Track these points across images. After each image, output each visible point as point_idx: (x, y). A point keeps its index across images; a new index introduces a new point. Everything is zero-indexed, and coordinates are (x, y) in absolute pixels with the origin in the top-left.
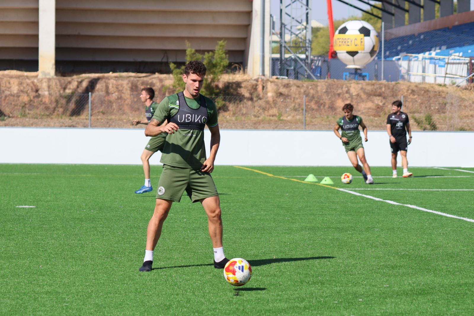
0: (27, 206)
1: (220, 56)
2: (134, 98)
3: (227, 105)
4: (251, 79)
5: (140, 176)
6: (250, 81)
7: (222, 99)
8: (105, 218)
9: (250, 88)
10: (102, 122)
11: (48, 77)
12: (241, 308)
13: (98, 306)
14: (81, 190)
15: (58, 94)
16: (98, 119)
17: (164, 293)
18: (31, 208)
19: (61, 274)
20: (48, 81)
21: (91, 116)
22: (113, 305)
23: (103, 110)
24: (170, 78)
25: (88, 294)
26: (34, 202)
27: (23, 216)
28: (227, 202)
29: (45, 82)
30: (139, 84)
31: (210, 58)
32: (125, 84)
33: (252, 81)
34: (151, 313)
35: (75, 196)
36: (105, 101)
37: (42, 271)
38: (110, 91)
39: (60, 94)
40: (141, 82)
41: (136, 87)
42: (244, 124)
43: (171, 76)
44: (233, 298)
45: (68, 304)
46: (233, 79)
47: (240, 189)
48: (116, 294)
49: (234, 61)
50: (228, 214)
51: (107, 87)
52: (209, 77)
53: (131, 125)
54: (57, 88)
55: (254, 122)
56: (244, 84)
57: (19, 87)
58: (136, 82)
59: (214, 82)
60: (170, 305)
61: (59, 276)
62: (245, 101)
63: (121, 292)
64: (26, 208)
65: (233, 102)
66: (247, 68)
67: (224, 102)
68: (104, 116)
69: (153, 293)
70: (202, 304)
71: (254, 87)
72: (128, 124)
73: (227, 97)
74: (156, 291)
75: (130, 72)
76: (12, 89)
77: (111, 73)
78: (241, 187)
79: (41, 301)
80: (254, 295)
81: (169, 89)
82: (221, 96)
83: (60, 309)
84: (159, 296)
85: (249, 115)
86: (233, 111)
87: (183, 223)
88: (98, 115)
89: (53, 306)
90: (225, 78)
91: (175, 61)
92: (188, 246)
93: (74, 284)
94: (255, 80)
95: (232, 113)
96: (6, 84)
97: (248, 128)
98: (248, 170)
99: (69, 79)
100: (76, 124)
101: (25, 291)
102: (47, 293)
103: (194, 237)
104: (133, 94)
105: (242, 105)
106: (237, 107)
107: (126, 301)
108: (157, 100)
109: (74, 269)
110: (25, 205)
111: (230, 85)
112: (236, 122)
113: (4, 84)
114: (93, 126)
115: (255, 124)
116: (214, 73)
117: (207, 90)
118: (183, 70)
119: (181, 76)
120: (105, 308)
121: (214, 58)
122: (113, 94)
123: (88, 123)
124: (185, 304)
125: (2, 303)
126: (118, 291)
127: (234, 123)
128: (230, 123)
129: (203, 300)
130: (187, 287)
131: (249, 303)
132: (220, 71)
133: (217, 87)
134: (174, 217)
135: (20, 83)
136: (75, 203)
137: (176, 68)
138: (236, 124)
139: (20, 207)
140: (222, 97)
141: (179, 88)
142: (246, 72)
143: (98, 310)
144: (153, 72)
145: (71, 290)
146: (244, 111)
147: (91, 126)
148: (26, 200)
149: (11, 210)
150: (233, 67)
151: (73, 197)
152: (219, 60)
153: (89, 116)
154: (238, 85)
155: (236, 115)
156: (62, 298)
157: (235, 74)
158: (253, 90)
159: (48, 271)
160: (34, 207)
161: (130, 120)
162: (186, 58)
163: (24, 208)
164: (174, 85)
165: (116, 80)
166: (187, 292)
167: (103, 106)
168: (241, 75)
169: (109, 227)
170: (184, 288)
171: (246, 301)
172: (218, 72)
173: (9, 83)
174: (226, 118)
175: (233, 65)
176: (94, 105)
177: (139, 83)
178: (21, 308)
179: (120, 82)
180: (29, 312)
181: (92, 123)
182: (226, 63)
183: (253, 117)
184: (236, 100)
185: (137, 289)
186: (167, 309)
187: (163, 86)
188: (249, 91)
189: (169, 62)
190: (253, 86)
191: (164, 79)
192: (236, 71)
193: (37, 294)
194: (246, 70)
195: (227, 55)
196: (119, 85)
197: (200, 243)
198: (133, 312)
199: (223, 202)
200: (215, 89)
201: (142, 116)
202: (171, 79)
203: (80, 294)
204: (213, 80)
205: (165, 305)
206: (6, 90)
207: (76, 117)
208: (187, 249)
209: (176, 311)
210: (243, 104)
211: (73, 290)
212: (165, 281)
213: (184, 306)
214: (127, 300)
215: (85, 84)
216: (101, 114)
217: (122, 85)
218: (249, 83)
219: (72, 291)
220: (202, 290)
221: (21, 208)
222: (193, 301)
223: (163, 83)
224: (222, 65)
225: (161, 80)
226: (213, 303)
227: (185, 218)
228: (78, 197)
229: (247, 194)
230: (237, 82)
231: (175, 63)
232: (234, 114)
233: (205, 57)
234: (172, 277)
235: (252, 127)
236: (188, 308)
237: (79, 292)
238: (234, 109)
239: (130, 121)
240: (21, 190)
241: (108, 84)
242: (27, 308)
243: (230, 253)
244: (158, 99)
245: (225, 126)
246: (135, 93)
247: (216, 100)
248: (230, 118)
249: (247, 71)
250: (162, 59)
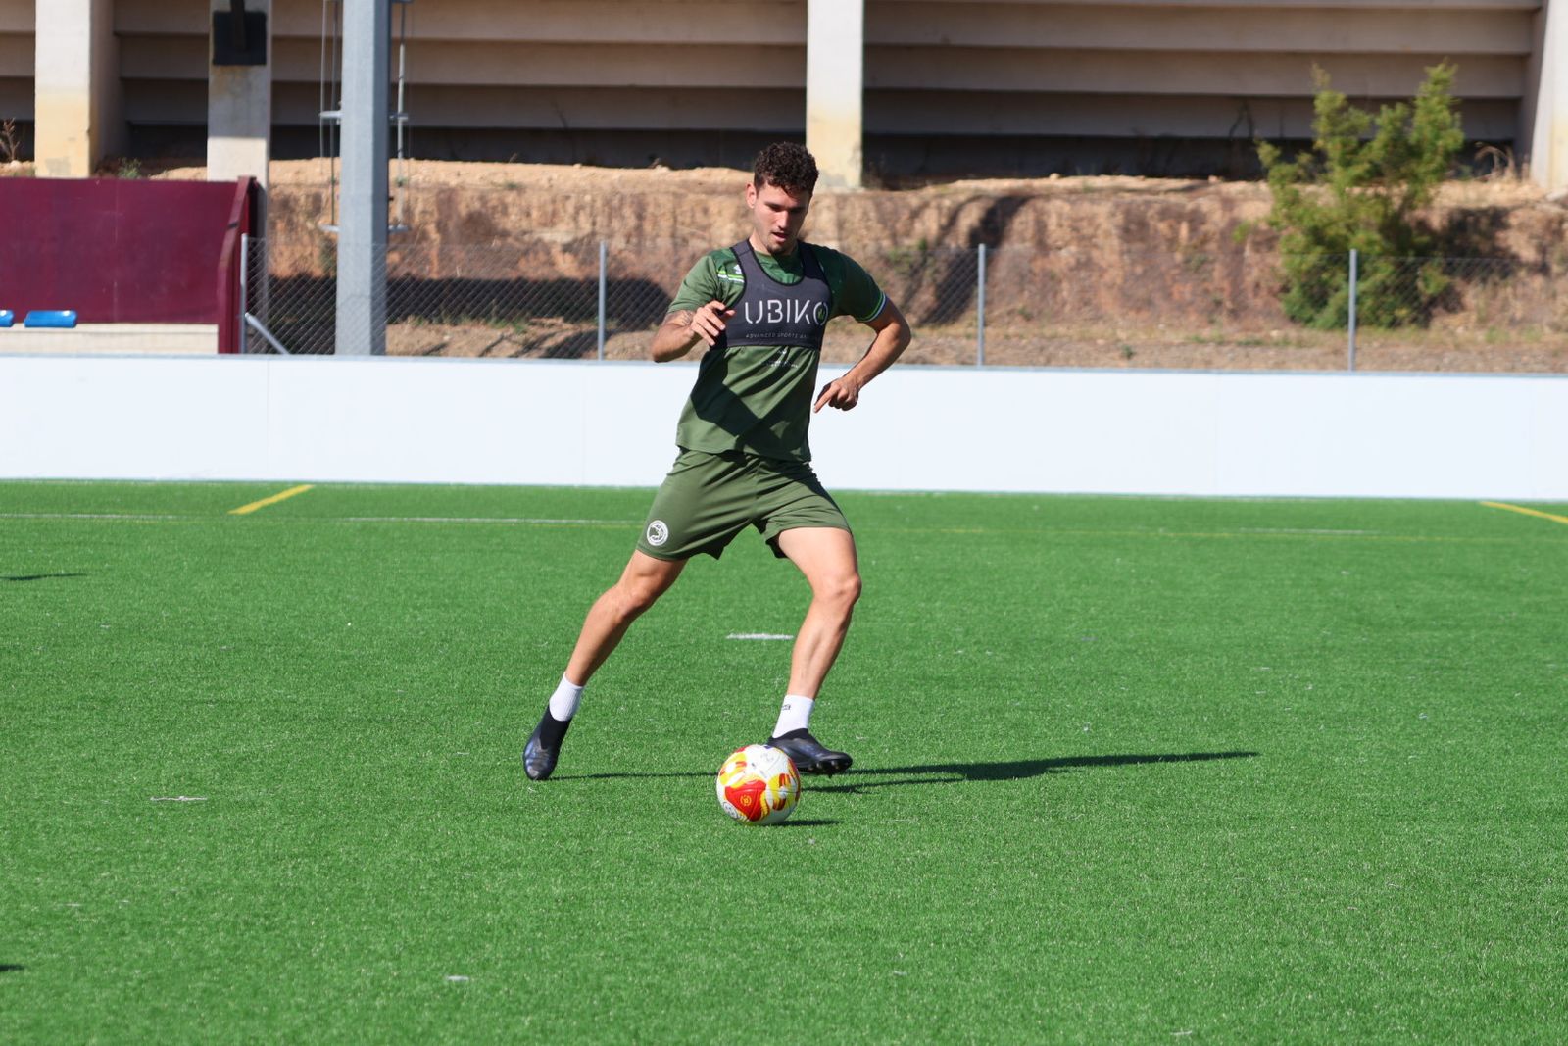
0: (765, 636)
1: (1432, 117)
2: (1133, 263)
3: (1459, 289)
4: (1544, 197)
5: (1152, 534)
6: (1538, 207)
7: (1440, 269)
8: (1033, 680)
9: (1538, 229)
10: (1024, 347)
11: (838, 190)
12: (1507, 993)
13: (1009, 980)
14: (949, 580)
15: (872, 248)
16: (1007, 337)
17: (1237, 937)
18: (779, 641)
19: (882, 868)
20: (838, 204)
21: (985, 325)
22: (1060, 976)
23: (1024, 308)
24: (1257, 196)
25: (974, 938)
26: (787, 619)
27: (752, 669)
28: (1458, 627)
29: (829, 208)
30: (1152, 217)
31: (1399, 124)
32: (1104, 216)
33: (1546, 207)
34: (1193, 1007)
35: (929, 600)
36: (1035, 275)
37: (816, 858)
38: (1049, 242)
39: (880, 248)
40: (1157, 206)
41: (1143, 224)
42: (1517, 354)
43: (1263, 186)
44: (1476, 958)
45: (905, 973)
46: (1480, 199)
47: (1502, 582)
48: (1071, 938)
49: (1485, 137)
50: (1461, 668)
51: (1041, 227)
52: (1395, 190)
53: (1122, 357)
54: (868, 229)
55: (1552, 347)
56: (1517, 216)
57: (739, 225)
58: (1142, 208)
59: (1412, 208)
60: (1258, 981)
61: (876, 876)
62: (1522, 273)
63: (1086, 932)
64: (761, 641)
65: (1476, 280)
66: (1529, 161)
67: (1446, 280)
68: (1031, 326)
69: (1199, 939)
70: (1371, 977)
71: (1555, 226)
72: (1111, 354)
73: (1458, 260)
74: (1208, 930)
75: (1119, 174)
76: (715, 231)
77: (1054, 177)
78: (1505, 576)
79: (813, 960)
80: (1551, 951)
81: (1256, 231)
82: (1438, 259)
83: (880, 989)
84: (1220, 949)
85: (1536, 325)
86: (1478, 310)
87: (1303, 696)
88: (1009, 323)
89: (855, 978)
90: (1454, 195)
91: (1276, 135)
92: (1321, 777)
93: (927, 905)
94: (1556, 202)
95: (1474, 317)
96: (693, 216)
97: (1531, 371)
98: (1529, 517)
99: (913, 198)
100: (934, 352)
101: (760, 925)
102: (834, 933)
103: (1343, 747)
104: (1129, 251)
105: (1509, 290)
106: (1495, 296)
107: (1104, 963)
108: (1213, 269)
109: (925, 853)
110: (758, 631)
111: (1470, 219)
112: (1489, 347)
113: (689, 214)
114: (992, 363)
115: (1555, 354)
116: (1413, 178)
117: (1387, 238)
118: (1304, 166)
119: (1297, 187)
120: (1032, 986)
121: (1410, 125)
122: (1060, 248)
123: (976, 351)
124: (1310, 978)
125: (680, 965)
126: (1079, 930)
127: (1481, 353)
128: (1468, 352)
129: (1372, 964)
130: (1317, 918)
131: (1532, 976)
132: (1435, 172)
133: (1423, 226)
134: (1273, 677)
135: (742, 211)
136: (930, 626)
137: (1279, 160)
138: (1489, 356)
139: (741, 637)
140: (1442, 260)
141: (1291, 230)
142: (1524, 172)
143: (1009, 994)
144: (1202, 175)
145: (915, 925)
146: (1518, 309)
147: (984, 362)
148: (763, 616)
149: (708, 649)
150: (1479, 155)
151: (923, 605)
152: (1428, 133)
153: (977, 327)
154: (1497, 218)
155: (1490, 324)
156: (884, 950)
157: (1485, 181)
158: (1548, 238)
159: (835, 859)
160: (787, 637)
161: (1118, 340)
162: (1313, 126)
163: (753, 642)
164: (1274, 219)
165: (1073, 203)
166: (1315, 936)
167: (1026, 294)
168: (1509, 183)
169: (1046, 709)
170: (1307, 920)
171: (1523, 968)
172: (1427, 173)
173: (705, 211)
174: (1453, 334)
175: (1478, 149)
176: (996, 290)
177: (1150, 213)
178: (744, 982)
179: (1086, 208)
180: (774, 996)
181: (988, 349)
182: (1456, 141)
183: (1547, 330)
184: (1491, 271)
185: (1145, 924)
186: (1246, 994)
187: (1234, 223)
188: (1534, 242)
189: (1255, 141)
190: (1550, 221)
191: (1241, 196)
192: (1489, 172)
193: (800, 935)
194: (1525, 166)
195: (1458, 115)
196: (1082, 219)
197: (1361, 766)
198: (1129, 1002)
199: (1443, 626)
200: (1415, 233)
201: (1161, 326)
202: (1264, 200)
203: (947, 937)
204: (1409, 202)
205: (1243, 980)
206: (693, 235)
207: (933, 328)
208: (1316, 787)
209: (1278, 1002)
210: (1514, 287)
211: (923, 923)
212: (1241, 897)
213: (1307, 984)
214: (1108, 962)
215: (965, 217)
216: (1018, 318)
217: (1091, 219)
218: (1537, 214)
219: (918, 928)
220: (1368, 930)
221: (745, 642)
222: (1338, 967)
223: (1236, 212)
224: (1440, 150)
225: (1228, 203)
226: (1408, 974)
227: (1308, 680)
228: (938, 604)
229: (1525, 600)
230: (1490, 208)
231: (1274, 142)
232: (1482, 321)
233: (1379, 121)
234: (1264, 883)
235: (1546, 368)
236: (1321, 990)
237: (945, 930)
238: (1481, 303)
239: (1120, 345)
240: (743, 580)
241: (1045, 217)
242: (766, 985)
243: (1466, 801)
244: (1218, 266)
245: (1451, 363)
246: (1137, 246)
247: (1419, 272)
248: (1468, 335)
249: (1529, 169)
250: (1231, 131)
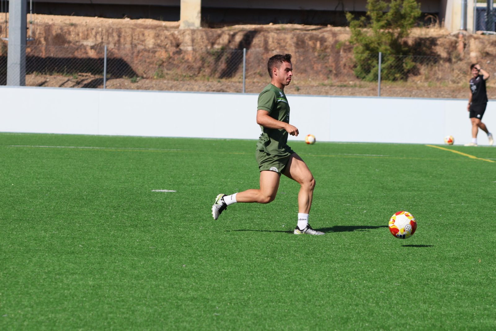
0: (166, 191)
1: (410, 4)
2: (300, 56)
3: (418, 67)
4: (450, 34)
5: (306, 155)
6: (447, 37)
7: (412, 60)
8: (264, 208)
9: (447, 46)
10: (260, 86)
11: (192, 28)
12: (438, 324)
13: (257, 317)
14: (233, 171)
15: (204, 50)
16: (254, 83)
17: (340, 302)
18: (171, 193)
19: (210, 276)
20: (192, 33)
21: (246, 78)
22: (275, 316)
23: (260, 71)
24: (345, 32)
25: (244, 302)
26: (174, 185)
27: (161, 202)
28: (418, 190)
29: (189, 34)
30: (307, 39)
31: (398, 7)
32: (289, 39)
33: (450, 37)
34: (324, 328)
35: (225, 178)
36: (264, 60)
37: (186, 272)
38: (269, 48)
39: (207, 50)
40: (309, 35)
41: (303, 42)
42: (439, 91)
43: (347, 29)
44: (427, 311)
45: (219, 314)
46: (426, 34)
47: (434, 174)
48: (279, 302)
49: (428, 12)
50: (420, 205)
51: (266, 43)
52: (396, 31)
53: (295, 90)
54: (203, 42)
55: (452, 89)
56: (440, 41)
57: (156, 40)
58: (303, 36)
59: (402, 37)
60: (348, 319)
61: (208, 278)
62: (441, 62)
63: (285, 300)
64: (164, 192)
65: (425, 64)
66: (444, 21)
67: (414, 64)
68: (262, 78)
69: (326, 303)
70: (389, 317)
71: (453, 44)
72: (291, 89)
73: (418, 56)
74: (329, 300)
75: (295, 23)
76: (147, 42)
77: (271, 24)
78: (435, 172)
79: (185, 309)
80: (454, 308)
81: (345, 45)
82: (411, 56)
83: (210, 320)
84: (334, 307)
85: (446, 81)
86: (426, 75)
87: (362, 215)
88: (254, 77)
89: (201, 316)
90: (417, 33)
91: (352, 10)
92: (369, 244)
93: (227, 289)
94: (454, 35)
95: (424, 77)
96: (139, 37)
97: (445, 97)
98: (443, 151)
99: (219, 31)
100: (227, 88)
101: (165, 296)
102: (193, 299)
103: (377, 234)
104: (298, 52)
105: (437, 68)
106: (431, 70)
107: (291, 312)
108: (329, 59)
109: (225, 270)
110: (163, 189)
111: (423, 42)
112: (429, 88)
113: (137, 36)
114: (248, 92)
115: (453, 91)
116: (402, 26)
117: (392, 48)
118: (363, 22)
119: (360, 29)
120: (265, 319)
121: (402, 7)
122: (273, 50)
123: (242, 88)
124: (367, 318)
125: (136, 311)
126: (282, 299)
127: (426, 91)
128: (422, 90)
129: (389, 313)
130: (369, 296)
131: (448, 318)
132: (410, 24)
133: (406, 43)
134: (351, 208)
135: (157, 35)
136: (226, 187)
137: (353, 19)
138: (429, 92)
139: (157, 191)
140: (412, 57)
141: (357, 44)
142: (442, 25)
143: (257, 322)
144: (325, 24)
145: (222, 297)
146: (440, 75)
147: (245, 92)
148: (165, 183)
149: (145, 195)
150: (426, 18)
151: (223, 180)
152: (408, 10)
153: (242, 79)
154: (433, 41)
155: (430, 80)
156: (211, 306)
157: (428, 28)
158: (451, 49)
159: (193, 272)
160: (174, 191)
161: (294, 84)
162: (366, 7)
163: (161, 193)
164: (351, 41)
165: (278, 34)
166: (369, 302)
167: (261, 67)
168: (437, 28)
169: (269, 218)
170: (365, 297)
171: (444, 315)
172: (407, 25)
173: (143, 35)
174: (416, 83)
175: (426, 16)
176: (250, 65)
177: (306, 38)
178: (160, 317)
179: (283, 36)
180: (171, 322)
181: (246, 87)
182: (418, 13)
183: (450, 83)
184: (430, 61)
185: (306, 297)
186: (344, 323)
187: (336, 42)
188: (446, 50)
189: (345, 12)
190: (452, 43)
191: (339, 32)
192: (430, 25)
193: (180, 300)
194: (443, 22)
195: (420, 4)
196: (281, 40)
197: (384, 240)
198: (301, 326)
199: (413, 190)
200: (402, 46)
201: (310, 79)
202: (348, 34)
203: (234, 301)
204: (400, 35)
205: (342, 318)
206: (139, 43)
207: (226, 79)
208: (368, 248)
209: (355, 326)
210: (438, 67)
211: (226, 296)
212: (341, 288)
213: (366, 320)
214: (293, 311)
215: (238, 38)
216: (258, 76)
217: (284, 40)
218: (447, 40)
219: (223, 298)
220: (388, 300)
221: (158, 193)
222: (377, 314)
223: (337, 38)
224: (413, 16)
225: (334, 34)
226: (402, 317)
227: (365, 209)
228: (229, 180)
229: (443, 181)
230: (431, 37)
231: (352, 13)
232: (427, 79)
233: (390, 5)
234: (350, 283)
235: (450, 96)
236: (371, 322)
237: (233, 299)
238: (426, 73)
239: (295, 86)
240: (157, 170)
241: (267, 39)
242: (168, 318)
243: (422, 254)
244: (331, 57)
245: (415, 94)
246: (301, 50)
247: (404, 61)
248: (421, 84)
249: (444, 24)
250: (336, 9)
